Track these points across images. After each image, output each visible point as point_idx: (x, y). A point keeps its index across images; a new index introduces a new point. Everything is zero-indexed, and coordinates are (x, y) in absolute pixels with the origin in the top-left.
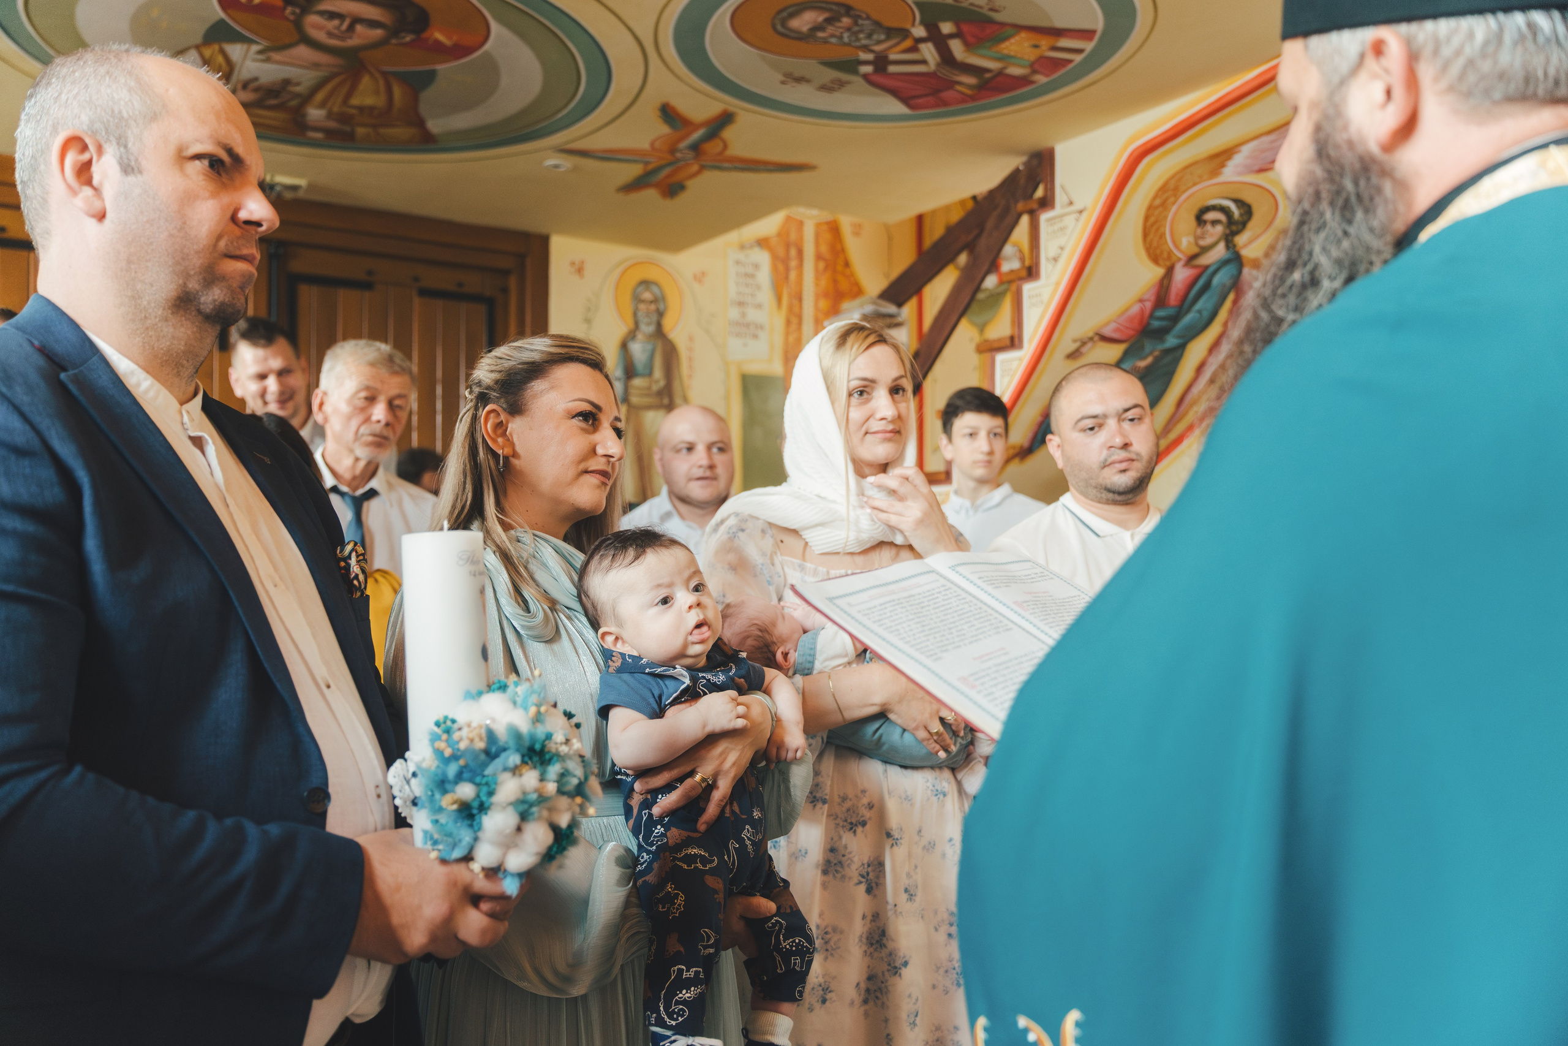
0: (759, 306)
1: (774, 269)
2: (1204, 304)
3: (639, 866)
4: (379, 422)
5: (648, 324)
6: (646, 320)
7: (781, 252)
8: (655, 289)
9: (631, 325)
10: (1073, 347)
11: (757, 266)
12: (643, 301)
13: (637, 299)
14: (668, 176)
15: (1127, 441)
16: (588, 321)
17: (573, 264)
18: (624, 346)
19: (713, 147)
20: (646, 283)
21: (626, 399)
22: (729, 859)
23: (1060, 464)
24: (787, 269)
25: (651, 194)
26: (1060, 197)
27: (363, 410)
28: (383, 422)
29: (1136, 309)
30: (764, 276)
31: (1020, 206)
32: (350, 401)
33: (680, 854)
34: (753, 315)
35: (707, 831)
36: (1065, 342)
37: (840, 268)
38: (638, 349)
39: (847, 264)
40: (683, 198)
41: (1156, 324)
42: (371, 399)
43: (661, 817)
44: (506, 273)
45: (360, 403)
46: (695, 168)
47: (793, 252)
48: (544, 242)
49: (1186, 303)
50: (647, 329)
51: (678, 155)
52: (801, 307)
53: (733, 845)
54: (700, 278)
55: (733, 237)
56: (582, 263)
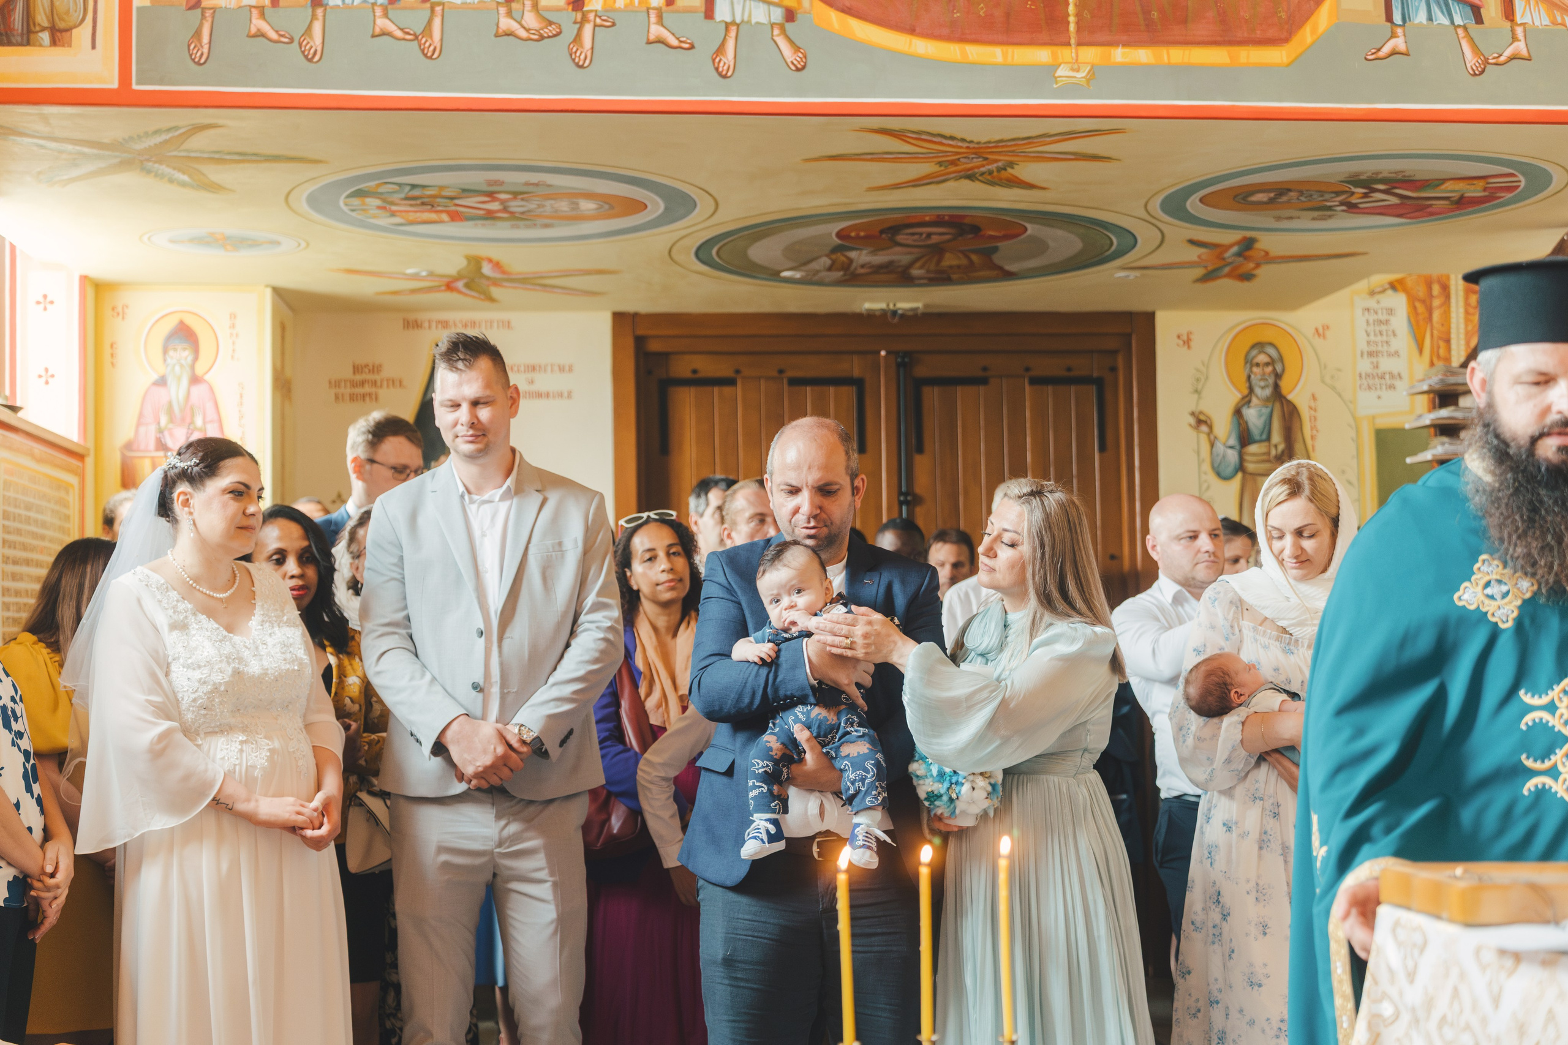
0: (1396, 354)
1: (1413, 311)
5: (1263, 388)
6: (1262, 384)
7: (1421, 292)
8: (1271, 351)
9: (1246, 392)
11: (1390, 311)
12: (1258, 365)
13: (1250, 362)
14: (1232, 271)
16: (1196, 391)
17: (1179, 337)
18: (1238, 413)
20: (1260, 346)
21: (1241, 467)
24: (1430, 311)
25: (1227, 281)
30: (1400, 321)
34: (1387, 364)
38: (1254, 416)
44: (1114, 352)
46: (1251, 264)
47: (1436, 289)
48: (1150, 317)
50: (1263, 392)
52: (1449, 349)
54: (1321, 333)
55: (1362, 285)
56: (1189, 334)
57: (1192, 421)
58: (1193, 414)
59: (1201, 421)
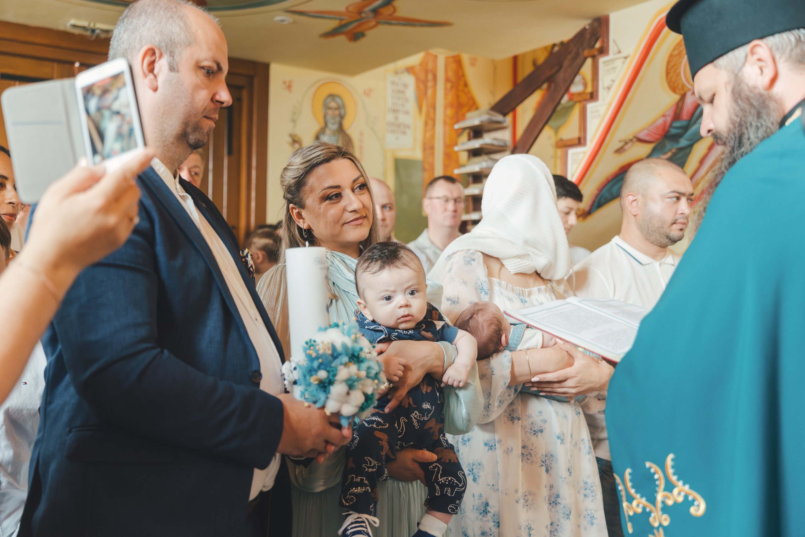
0: (407, 113)
1: (418, 87)
5: (334, 124)
6: (332, 121)
7: (422, 76)
8: (338, 100)
9: (322, 124)
11: (406, 86)
12: (330, 108)
13: (326, 107)
14: (355, 28)
16: (294, 121)
17: (284, 83)
18: (318, 138)
19: (386, 11)
20: (332, 96)
22: (399, 427)
24: (426, 88)
25: (342, 39)
26: (612, 48)
29: (661, 121)
30: (411, 92)
31: (586, 52)
34: (403, 118)
36: (614, 142)
37: (461, 87)
39: (466, 85)
40: (362, 42)
41: (673, 131)
44: (242, 88)
46: (373, 23)
47: (430, 76)
48: (266, 68)
49: (694, 118)
50: (333, 127)
51: (363, 15)
52: (435, 113)
53: (403, 420)
54: (368, 93)
55: (391, 67)
56: (291, 82)
57: (289, 140)
58: (291, 135)
59: (295, 140)
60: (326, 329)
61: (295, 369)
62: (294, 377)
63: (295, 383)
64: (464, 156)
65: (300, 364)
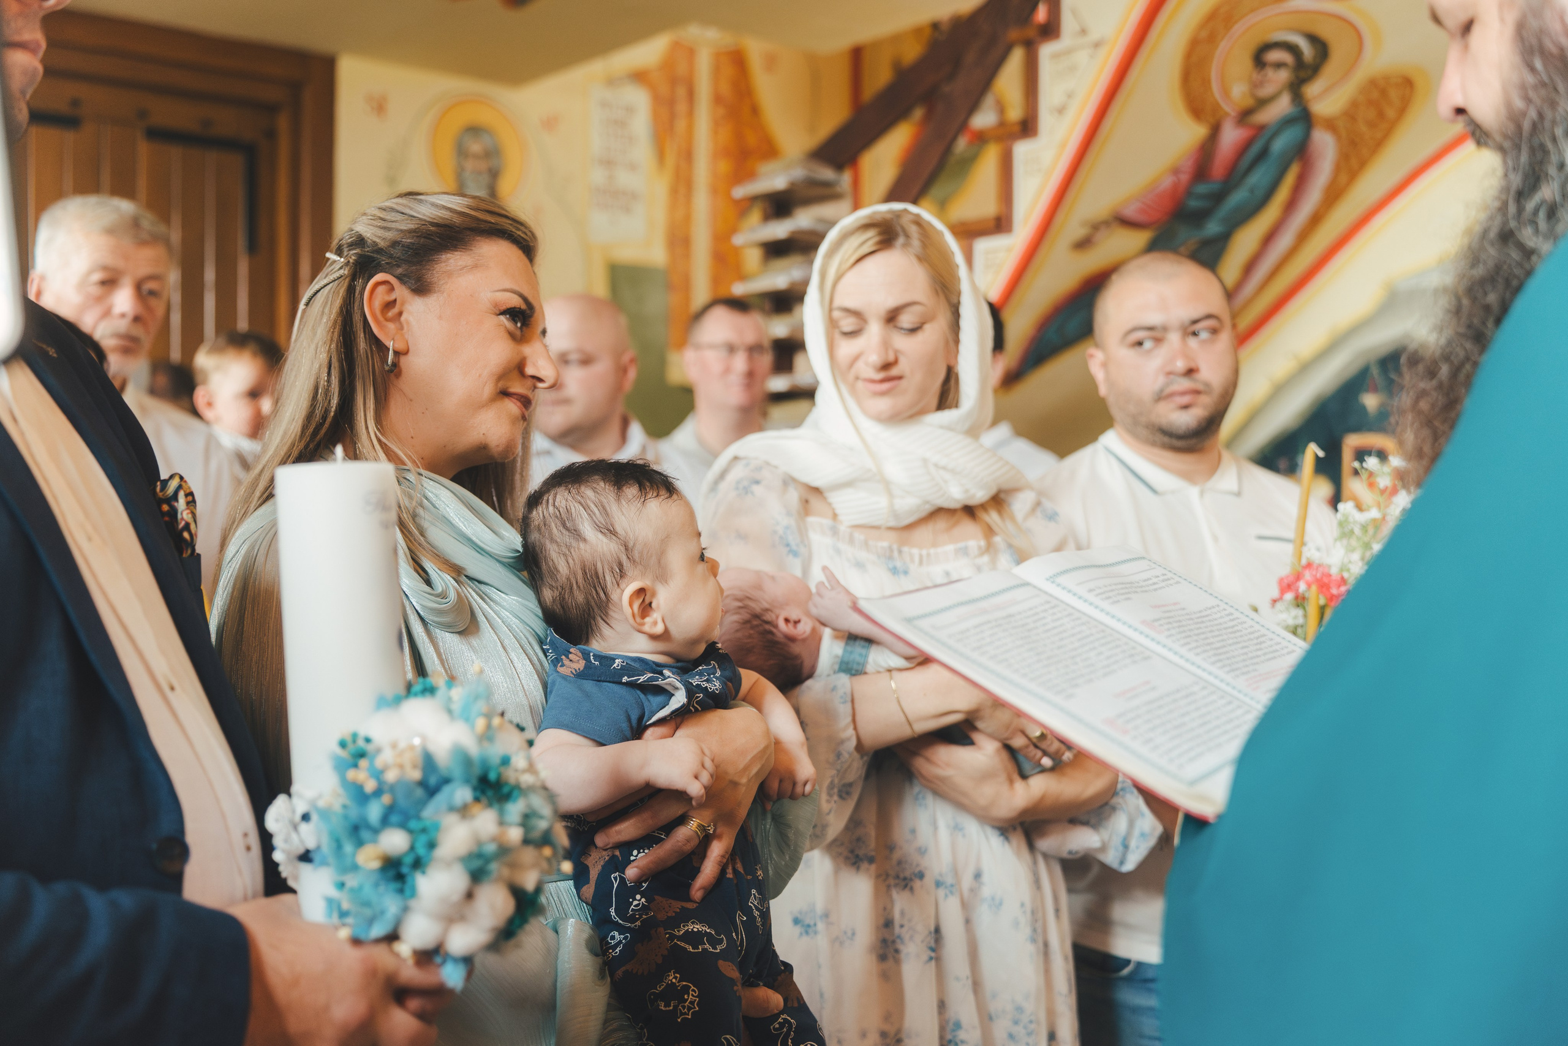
0: (633, 167)
1: (655, 113)
2: (1258, 178)
3: (611, 951)
4: (123, 315)
6: (474, 182)
7: (665, 91)
8: (487, 139)
10: (1080, 233)
11: (630, 110)
12: (470, 155)
13: (461, 152)
15: (1193, 365)
17: (370, 98)
20: (474, 130)
22: (738, 938)
23: (1103, 390)
24: (672, 116)
26: (1068, 23)
27: (99, 299)
28: (131, 314)
29: (1167, 182)
30: (641, 123)
31: (1013, 34)
32: (82, 284)
33: (678, 931)
34: (625, 179)
35: (704, 899)
36: (1071, 227)
37: (745, 115)
39: (755, 110)
40: (533, 8)
41: (1194, 204)
42: (110, 283)
43: (638, 882)
44: (275, 108)
45: (95, 290)
47: (681, 91)
48: (329, 65)
49: (1234, 176)
52: (690, 170)
53: (740, 918)
54: (550, 123)
55: (597, 68)
56: (384, 97)
60: (397, 701)
61: (306, 817)
62: (302, 841)
63: (306, 857)
64: (753, 257)
65: (321, 804)
